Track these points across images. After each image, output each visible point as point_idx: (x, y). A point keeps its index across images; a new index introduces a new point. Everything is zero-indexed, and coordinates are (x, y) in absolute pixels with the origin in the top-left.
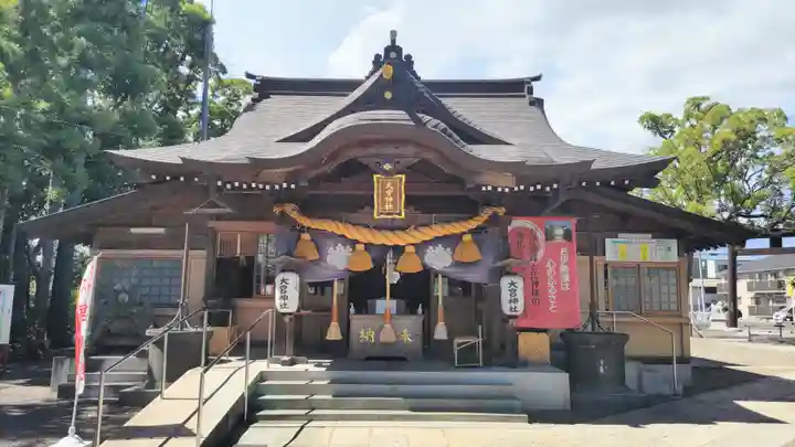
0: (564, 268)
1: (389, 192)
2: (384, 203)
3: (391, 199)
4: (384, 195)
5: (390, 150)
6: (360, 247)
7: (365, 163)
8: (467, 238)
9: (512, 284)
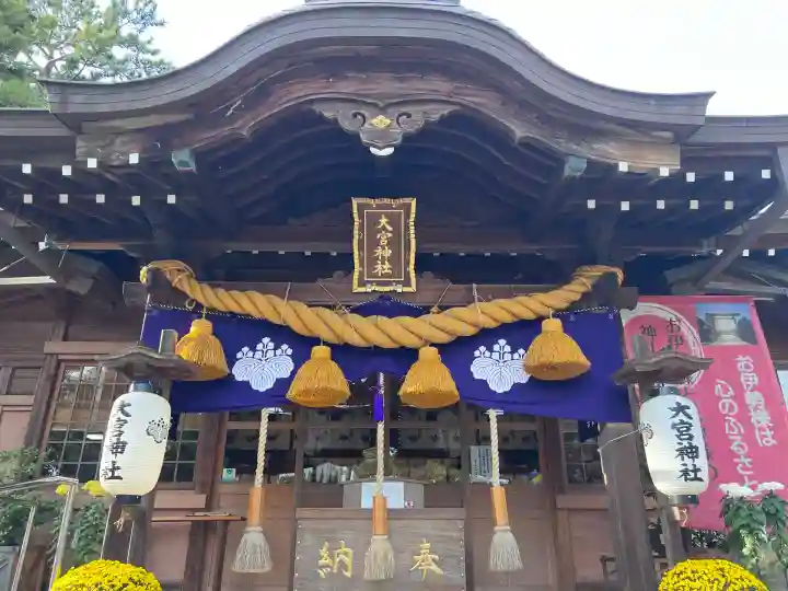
0: (753, 398)
1: (384, 238)
2: (373, 261)
3: (388, 253)
4: (375, 243)
5: (386, 85)
6: (320, 352)
7: (328, 114)
8: (553, 325)
9: (680, 409)
